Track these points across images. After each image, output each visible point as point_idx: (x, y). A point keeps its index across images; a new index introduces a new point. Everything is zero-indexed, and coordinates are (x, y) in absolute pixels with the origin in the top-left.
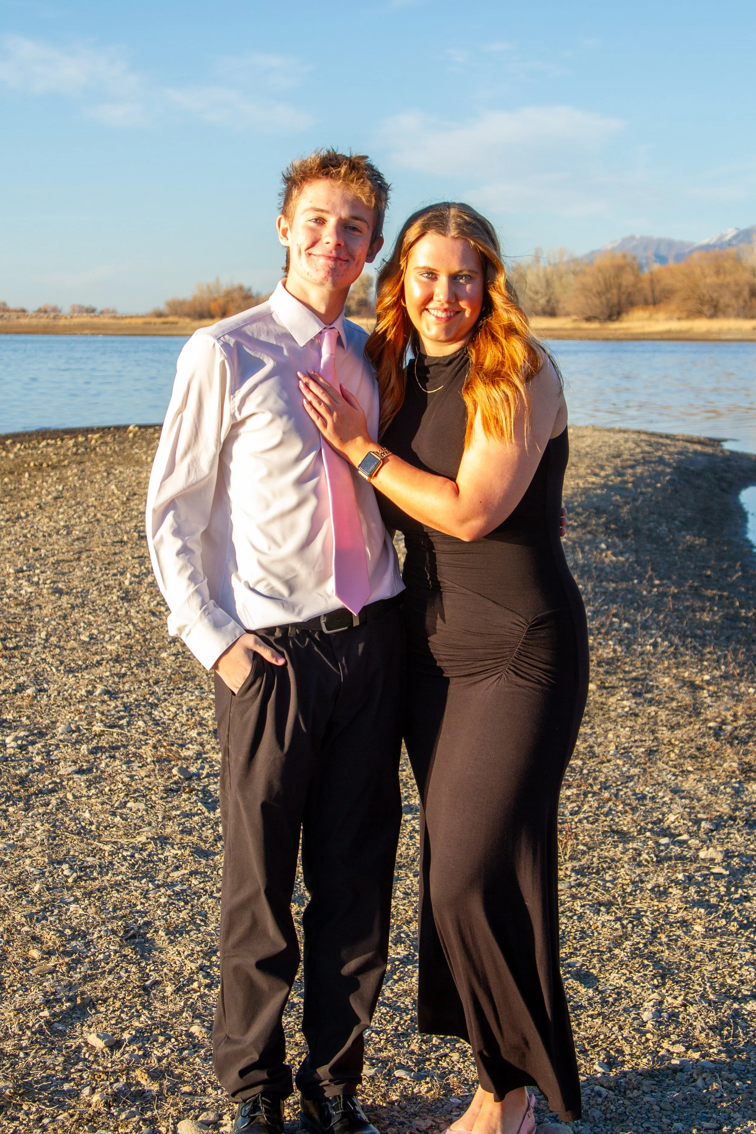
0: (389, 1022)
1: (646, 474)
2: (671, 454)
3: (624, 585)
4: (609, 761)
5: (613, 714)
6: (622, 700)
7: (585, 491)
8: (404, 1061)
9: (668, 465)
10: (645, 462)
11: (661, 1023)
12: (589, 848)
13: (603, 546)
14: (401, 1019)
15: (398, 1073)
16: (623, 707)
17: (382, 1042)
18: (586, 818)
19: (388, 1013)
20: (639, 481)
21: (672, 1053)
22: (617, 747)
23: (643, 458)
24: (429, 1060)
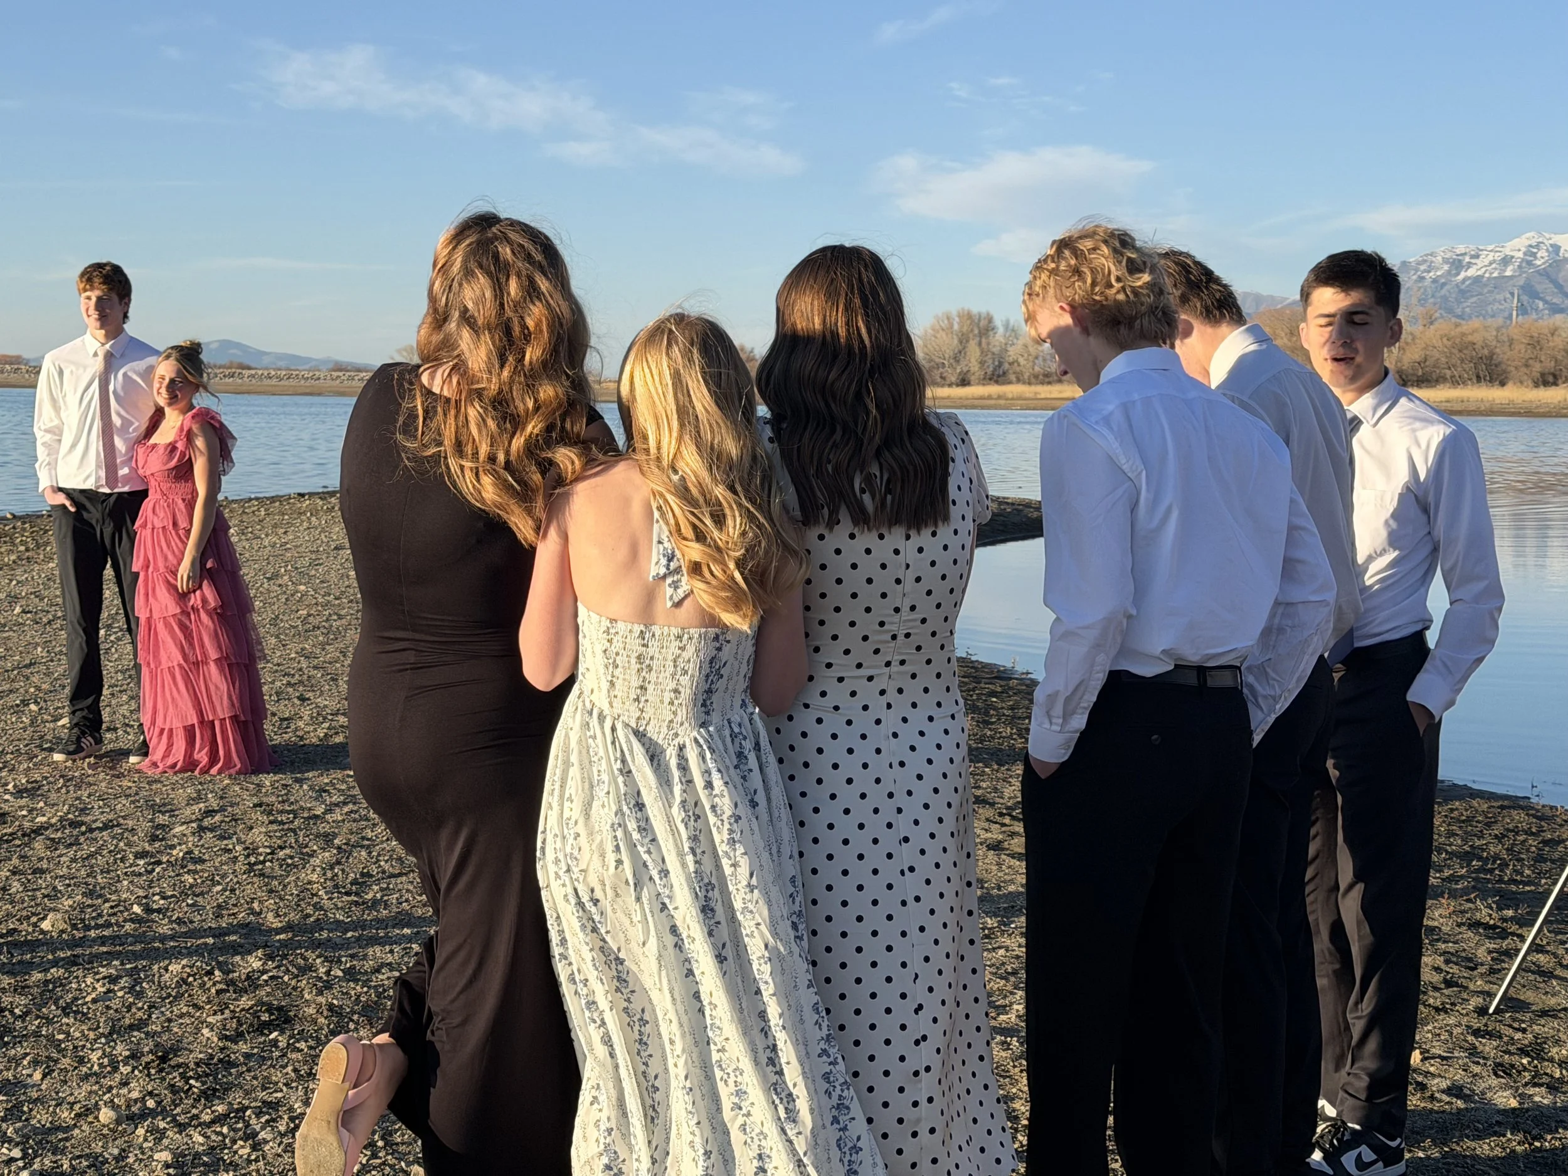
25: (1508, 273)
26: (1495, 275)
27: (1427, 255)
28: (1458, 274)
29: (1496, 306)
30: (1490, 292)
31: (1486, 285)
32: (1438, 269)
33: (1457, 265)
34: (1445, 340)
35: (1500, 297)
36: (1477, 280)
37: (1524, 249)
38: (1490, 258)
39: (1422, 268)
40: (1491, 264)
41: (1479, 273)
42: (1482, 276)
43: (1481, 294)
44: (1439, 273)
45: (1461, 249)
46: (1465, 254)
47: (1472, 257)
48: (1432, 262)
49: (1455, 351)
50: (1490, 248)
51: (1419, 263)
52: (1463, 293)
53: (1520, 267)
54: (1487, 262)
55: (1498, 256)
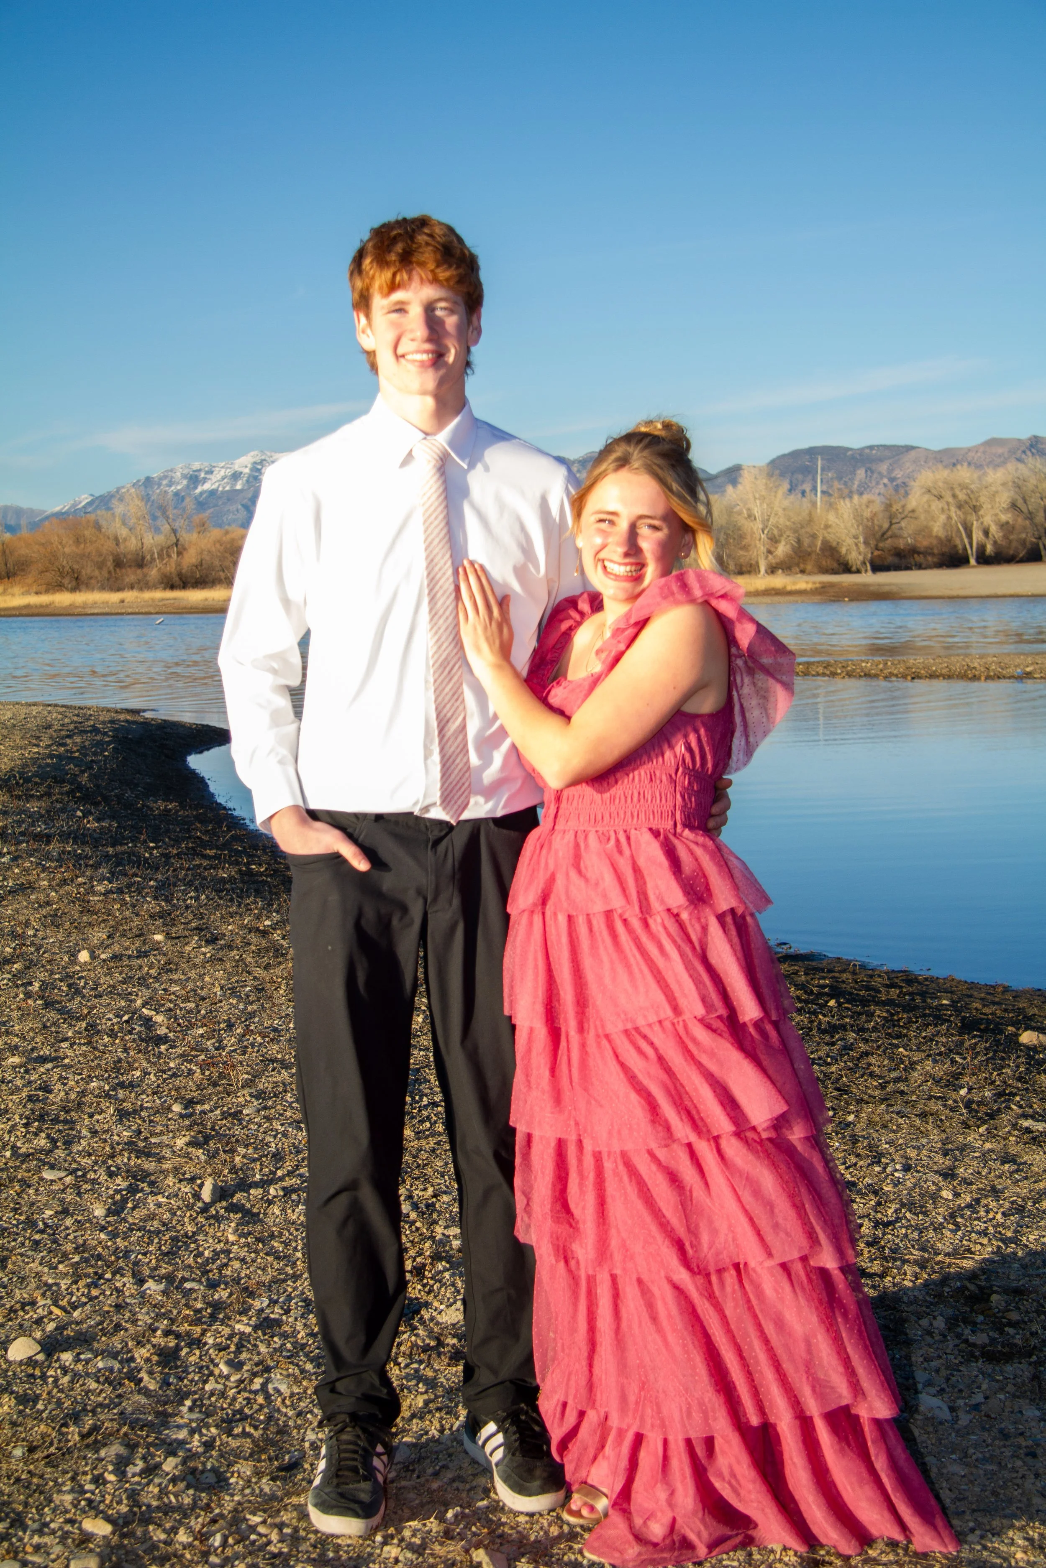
0: (148, 1244)
1: (87, 743)
2: (104, 723)
3: (119, 848)
4: (221, 1001)
5: (197, 961)
6: (200, 947)
7: (35, 761)
8: (187, 1275)
9: (105, 734)
10: (83, 732)
11: (424, 1213)
12: (255, 1077)
13: (79, 813)
14: (160, 1239)
15: (188, 1285)
16: (204, 954)
17: (153, 1261)
18: (235, 1051)
19: (143, 1236)
20: (83, 749)
21: (448, 1236)
22: (222, 988)
23: (76, 728)
24: (211, 1271)
25: (239, 487)
26: (228, 488)
27: (167, 471)
28: (196, 488)
29: (231, 516)
30: (224, 504)
31: (220, 498)
32: (178, 483)
33: (194, 479)
34: (218, 545)
35: (233, 508)
36: (212, 493)
37: (249, 466)
38: (222, 473)
39: (165, 482)
40: (223, 479)
41: (214, 487)
42: (217, 490)
43: (216, 506)
44: (179, 487)
45: (196, 465)
46: (200, 470)
47: (207, 473)
48: (172, 477)
49: (227, 555)
50: (222, 464)
51: (161, 479)
52: (201, 504)
53: (248, 481)
54: (219, 477)
55: (229, 472)
